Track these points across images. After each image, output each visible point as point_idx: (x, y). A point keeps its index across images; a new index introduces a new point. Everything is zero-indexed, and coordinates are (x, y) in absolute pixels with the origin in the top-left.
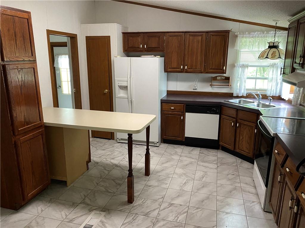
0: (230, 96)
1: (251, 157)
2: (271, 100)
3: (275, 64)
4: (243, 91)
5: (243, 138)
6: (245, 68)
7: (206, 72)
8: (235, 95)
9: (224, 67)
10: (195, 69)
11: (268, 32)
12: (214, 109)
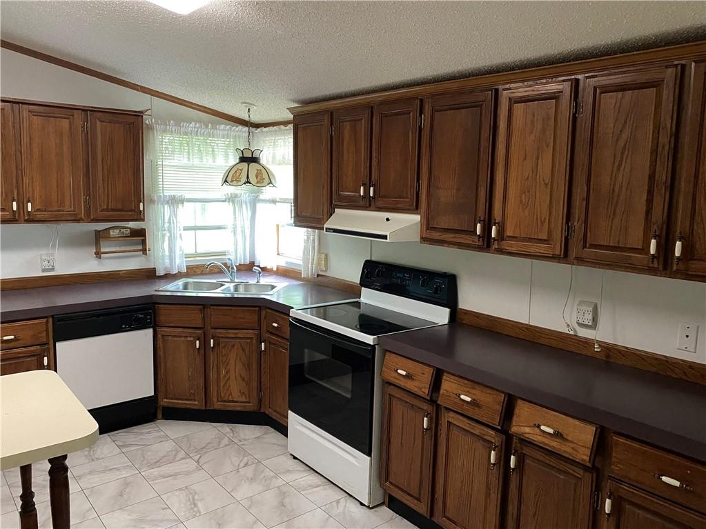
0: (150, 275)
1: (256, 409)
2: (260, 273)
3: (236, 196)
4: (178, 261)
5: (227, 372)
6: (178, 207)
7: (92, 217)
8: (160, 272)
9: (141, 204)
10: (59, 211)
11: (214, 125)
12: (140, 316)
